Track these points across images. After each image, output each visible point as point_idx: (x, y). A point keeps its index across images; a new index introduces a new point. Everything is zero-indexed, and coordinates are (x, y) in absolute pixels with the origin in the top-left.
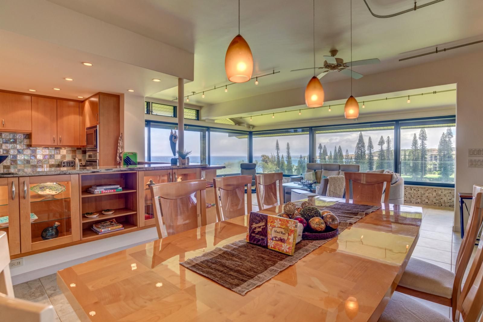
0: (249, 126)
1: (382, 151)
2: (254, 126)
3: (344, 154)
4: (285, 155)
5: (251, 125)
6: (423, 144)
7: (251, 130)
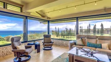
0: (48, 18)
1: (80, 29)
2: (50, 18)
3: (72, 30)
4: (58, 30)
5: (49, 18)
6: (90, 28)
7: (49, 20)
